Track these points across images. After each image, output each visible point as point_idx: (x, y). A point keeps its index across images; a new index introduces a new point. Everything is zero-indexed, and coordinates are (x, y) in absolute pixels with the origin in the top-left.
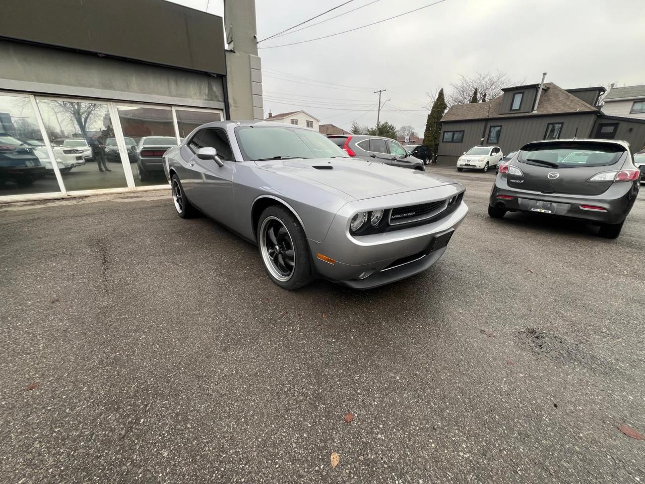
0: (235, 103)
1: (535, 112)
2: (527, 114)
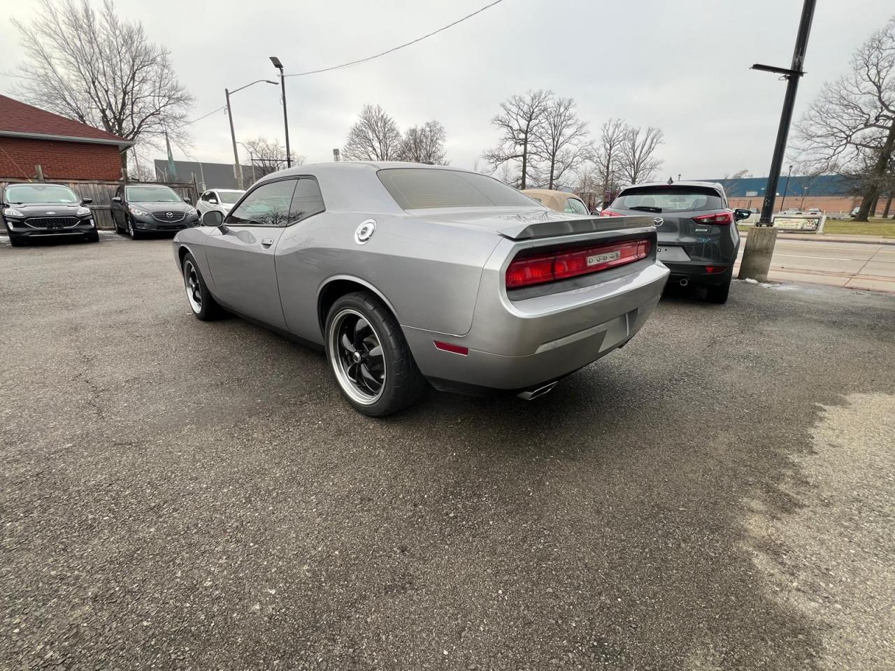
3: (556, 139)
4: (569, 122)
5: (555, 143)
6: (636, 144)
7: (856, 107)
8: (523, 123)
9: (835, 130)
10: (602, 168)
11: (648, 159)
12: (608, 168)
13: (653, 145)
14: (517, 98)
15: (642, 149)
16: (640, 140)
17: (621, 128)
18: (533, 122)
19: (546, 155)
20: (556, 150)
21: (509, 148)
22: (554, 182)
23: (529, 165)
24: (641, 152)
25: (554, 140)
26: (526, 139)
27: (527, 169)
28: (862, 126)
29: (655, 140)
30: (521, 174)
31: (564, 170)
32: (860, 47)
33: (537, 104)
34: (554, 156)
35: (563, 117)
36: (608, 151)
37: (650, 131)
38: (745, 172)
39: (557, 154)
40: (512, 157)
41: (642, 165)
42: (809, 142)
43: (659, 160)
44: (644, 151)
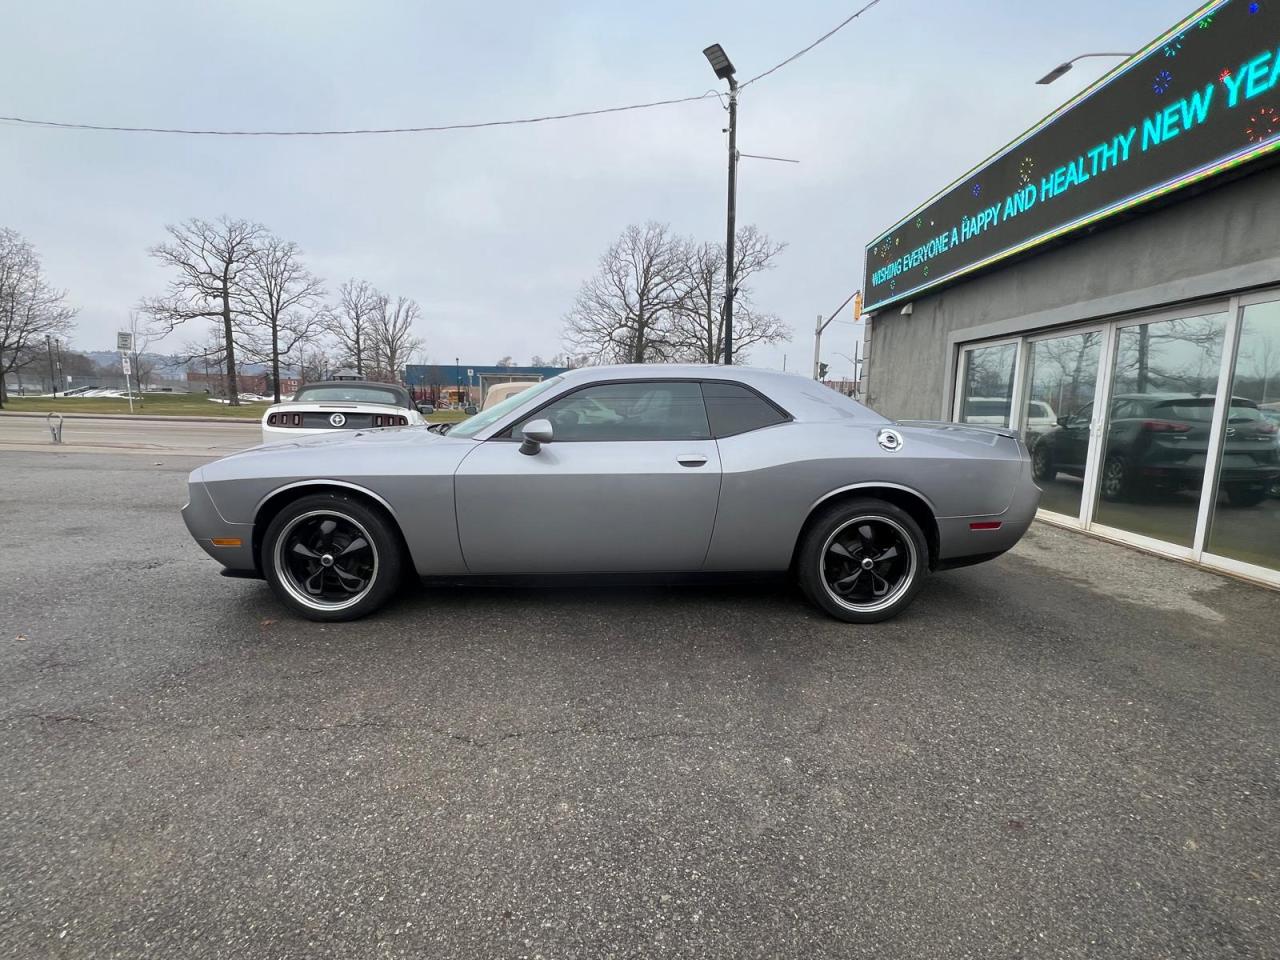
3: (275, 295)
4: (294, 275)
5: (274, 301)
6: (387, 315)
7: (609, 307)
8: (217, 265)
9: (599, 326)
10: (350, 343)
11: (405, 336)
12: (357, 342)
13: (409, 319)
14: (199, 224)
15: (395, 322)
16: (390, 310)
17: (369, 293)
18: (234, 266)
19: (262, 317)
20: (277, 311)
21: (193, 298)
22: (280, 358)
23: (237, 328)
24: (394, 326)
25: (271, 296)
26: (225, 288)
27: (235, 335)
28: (618, 325)
29: (410, 313)
30: (224, 342)
31: (295, 341)
32: (603, 254)
33: (238, 239)
34: (274, 319)
35: (282, 267)
36: (355, 321)
37: (401, 301)
38: (508, 358)
39: (279, 317)
40: (203, 315)
41: (399, 342)
42: (581, 336)
43: (420, 338)
44: (398, 325)
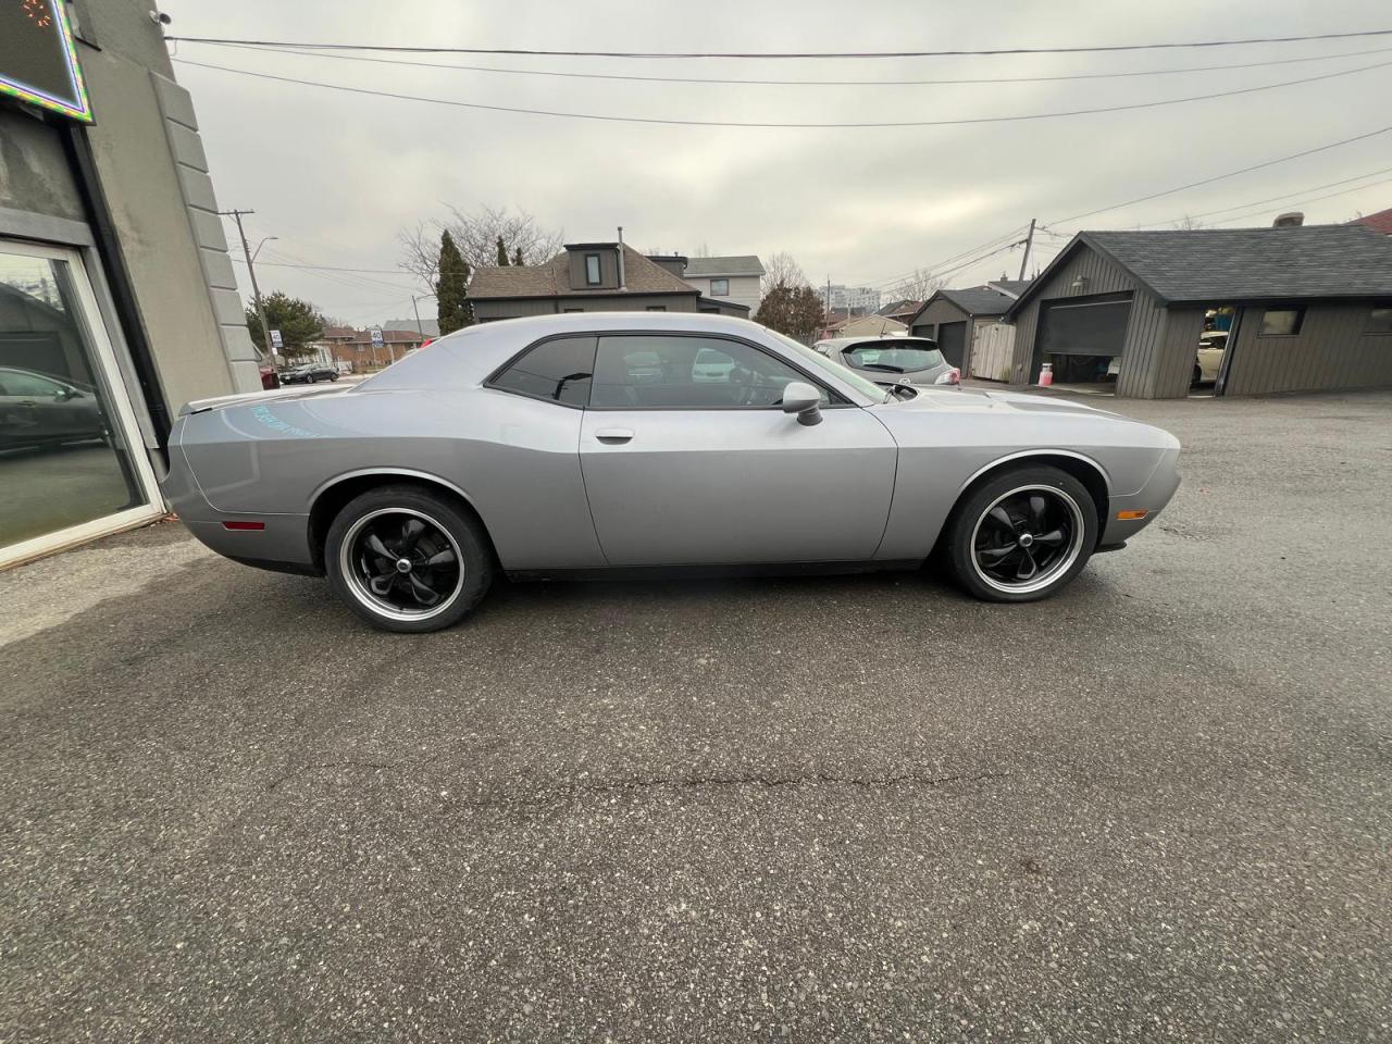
0: (136, 229)
1: (624, 289)
2: (614, 292)
